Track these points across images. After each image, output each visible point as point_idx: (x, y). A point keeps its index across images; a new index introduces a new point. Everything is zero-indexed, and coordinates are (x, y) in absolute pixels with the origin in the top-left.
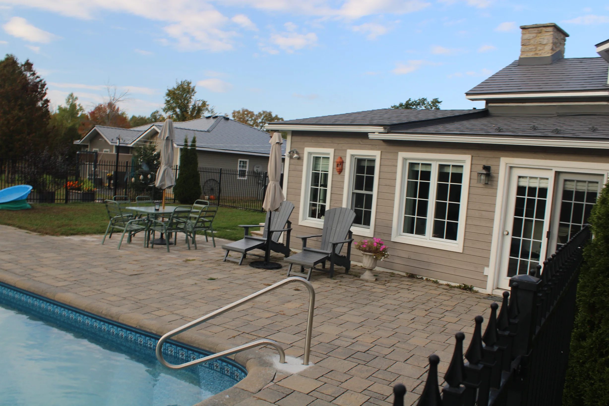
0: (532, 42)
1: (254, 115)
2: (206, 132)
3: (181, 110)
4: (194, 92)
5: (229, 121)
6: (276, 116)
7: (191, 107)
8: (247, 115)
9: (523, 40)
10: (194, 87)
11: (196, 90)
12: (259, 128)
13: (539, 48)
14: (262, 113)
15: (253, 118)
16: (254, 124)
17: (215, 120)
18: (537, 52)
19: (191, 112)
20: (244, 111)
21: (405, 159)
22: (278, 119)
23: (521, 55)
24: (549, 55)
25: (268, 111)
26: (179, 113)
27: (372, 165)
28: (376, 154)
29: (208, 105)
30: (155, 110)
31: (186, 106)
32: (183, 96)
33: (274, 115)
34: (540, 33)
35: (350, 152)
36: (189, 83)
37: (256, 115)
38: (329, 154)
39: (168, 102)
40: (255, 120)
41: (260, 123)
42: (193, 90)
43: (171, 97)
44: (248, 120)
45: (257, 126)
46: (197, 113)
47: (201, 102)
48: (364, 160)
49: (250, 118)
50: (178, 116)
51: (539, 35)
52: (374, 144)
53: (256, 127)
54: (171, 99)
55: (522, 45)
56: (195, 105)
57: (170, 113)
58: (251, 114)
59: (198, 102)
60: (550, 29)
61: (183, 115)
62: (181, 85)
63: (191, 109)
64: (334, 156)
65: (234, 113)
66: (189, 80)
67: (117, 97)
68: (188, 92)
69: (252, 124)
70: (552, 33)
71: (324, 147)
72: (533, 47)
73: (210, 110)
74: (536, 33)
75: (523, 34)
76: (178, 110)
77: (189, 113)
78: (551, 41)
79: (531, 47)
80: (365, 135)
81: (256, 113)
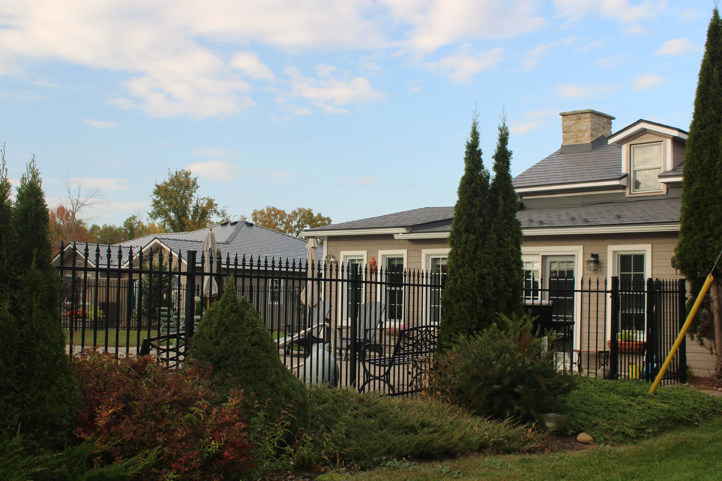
0: (572, 129)
1: (285, 215)
2: (224, 244)
3: (176, 213)
4: (195, 187)
5: (254, 227)
6: (319, 215)
7: (191, 209)
8: (275, 216)
9: (564, 127)
10: (195, 179)
11: (198, 183)
12: (294, 235)
13: (580, 135)
14: (297, 211)
15: (285, 220)
16: (286, 229)
17: (234, 227)
18: (578, 139)
19: (192, 216)
20: (270, 210)
21: (428, 256)
22: (323, 219)
23: (563, 142)
24: (589, 142)
25: (307, 208)
26: (173, 218)
27: (401, 263)
28: (402, 253)
29: (216, 205)
30: (131, 216)
31: (185, 208)
32: (179, 194)
33: (315, 215)
34: (579, 119)
35: (381, 253)
36: (187, 174)
37: (289, 215)
38: (362, 256)
39: (157, 203)
40: (287, 223)
41: (295, 227)
42: (194, 184)
43: (161, 197)
44: (277, 224)
45: (291, 231)
46: (200, 219)
47: (207, 201)
48: (394, 259)
49: (279, 220)
50: (172, 223)
51: (578, 121)
52: (401, 244)
53: (290, 234)
54: (161, 199)
55: (564, 132)
56: (197, 206)
57: (159, 221)
58: (282, 214)
59: (201, 201)
60: (588, 115)
61: (181, 222)
62: (176, 177)
63: (192, 213)
64: (367, 257)
65: (255, 214)
66: (187, 169)
67: (81, 200)
68: (187, 187)
69: (283, 229)
70: (590, 119)
71: (357, 250)
72: (574, 134)
73: (220, 212)
74: (576, 120)
75: (563, 121)
76: (172, 214)
77: (190, 218)
78: (590, 128)
79: (572, 135)
80: (390, 236)
81: (289, 212)
